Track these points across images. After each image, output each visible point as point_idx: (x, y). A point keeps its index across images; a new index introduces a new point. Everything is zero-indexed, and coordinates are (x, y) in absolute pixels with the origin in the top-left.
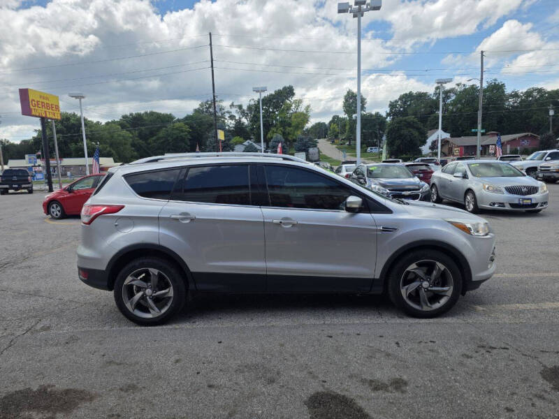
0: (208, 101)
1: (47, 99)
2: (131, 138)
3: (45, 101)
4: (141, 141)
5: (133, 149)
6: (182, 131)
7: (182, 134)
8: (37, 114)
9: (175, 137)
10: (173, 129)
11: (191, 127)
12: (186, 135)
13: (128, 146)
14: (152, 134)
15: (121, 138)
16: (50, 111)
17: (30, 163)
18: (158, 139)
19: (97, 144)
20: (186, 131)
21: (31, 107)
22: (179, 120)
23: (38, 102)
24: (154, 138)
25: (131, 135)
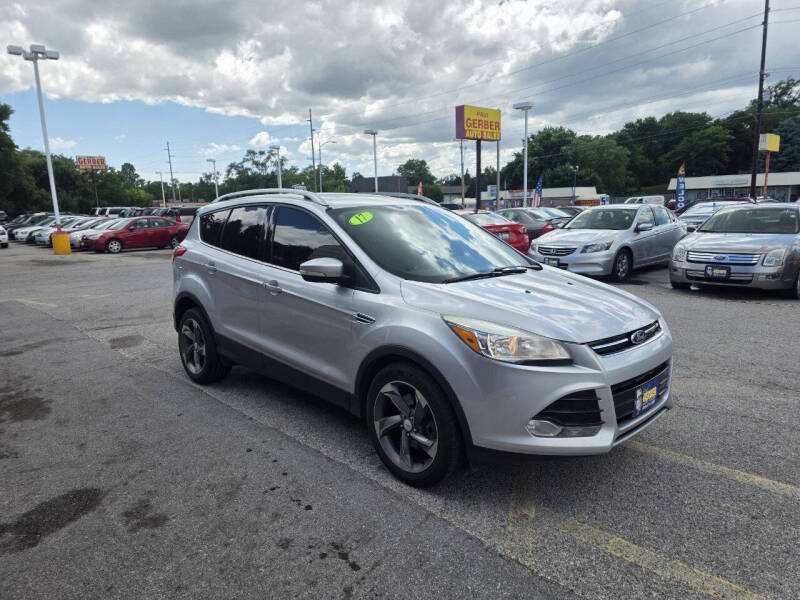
0: (781, 83)
1: (486, 115)
2: (629, 156)
3: (483, 119)
4: (647, 161)
5: (630, 172)
6: (717, 140)
7: (715, 145)
8: (472, 136)
9: (701, 150)
10: (700, 139)
11: (735, 132)
12: (723, 146)
13: (623, 169)
14: (666, 148)
15: (612, 157)
16: (489, 130)
17: (492, 195)
18: (675, 155)
19: (575, 168)
20: (723, 140)
21: (466, 128)
22: (718, 122)
23: (474, 120)
24: (668, 155)
25: (629, 152)
